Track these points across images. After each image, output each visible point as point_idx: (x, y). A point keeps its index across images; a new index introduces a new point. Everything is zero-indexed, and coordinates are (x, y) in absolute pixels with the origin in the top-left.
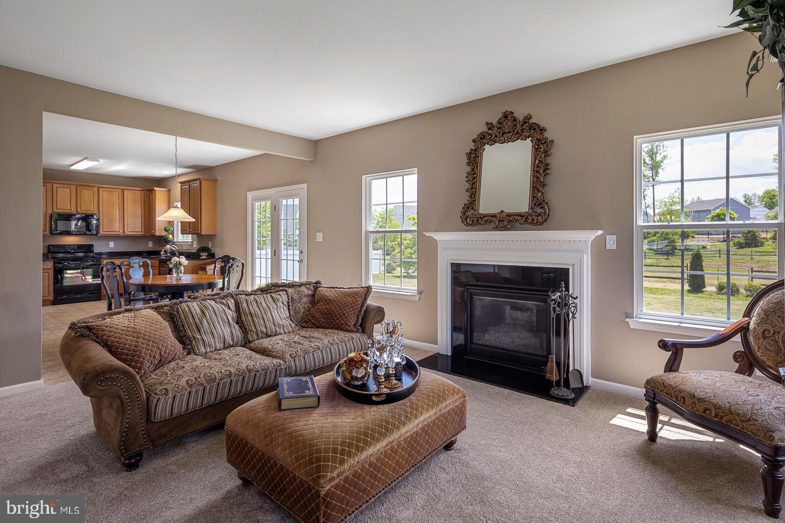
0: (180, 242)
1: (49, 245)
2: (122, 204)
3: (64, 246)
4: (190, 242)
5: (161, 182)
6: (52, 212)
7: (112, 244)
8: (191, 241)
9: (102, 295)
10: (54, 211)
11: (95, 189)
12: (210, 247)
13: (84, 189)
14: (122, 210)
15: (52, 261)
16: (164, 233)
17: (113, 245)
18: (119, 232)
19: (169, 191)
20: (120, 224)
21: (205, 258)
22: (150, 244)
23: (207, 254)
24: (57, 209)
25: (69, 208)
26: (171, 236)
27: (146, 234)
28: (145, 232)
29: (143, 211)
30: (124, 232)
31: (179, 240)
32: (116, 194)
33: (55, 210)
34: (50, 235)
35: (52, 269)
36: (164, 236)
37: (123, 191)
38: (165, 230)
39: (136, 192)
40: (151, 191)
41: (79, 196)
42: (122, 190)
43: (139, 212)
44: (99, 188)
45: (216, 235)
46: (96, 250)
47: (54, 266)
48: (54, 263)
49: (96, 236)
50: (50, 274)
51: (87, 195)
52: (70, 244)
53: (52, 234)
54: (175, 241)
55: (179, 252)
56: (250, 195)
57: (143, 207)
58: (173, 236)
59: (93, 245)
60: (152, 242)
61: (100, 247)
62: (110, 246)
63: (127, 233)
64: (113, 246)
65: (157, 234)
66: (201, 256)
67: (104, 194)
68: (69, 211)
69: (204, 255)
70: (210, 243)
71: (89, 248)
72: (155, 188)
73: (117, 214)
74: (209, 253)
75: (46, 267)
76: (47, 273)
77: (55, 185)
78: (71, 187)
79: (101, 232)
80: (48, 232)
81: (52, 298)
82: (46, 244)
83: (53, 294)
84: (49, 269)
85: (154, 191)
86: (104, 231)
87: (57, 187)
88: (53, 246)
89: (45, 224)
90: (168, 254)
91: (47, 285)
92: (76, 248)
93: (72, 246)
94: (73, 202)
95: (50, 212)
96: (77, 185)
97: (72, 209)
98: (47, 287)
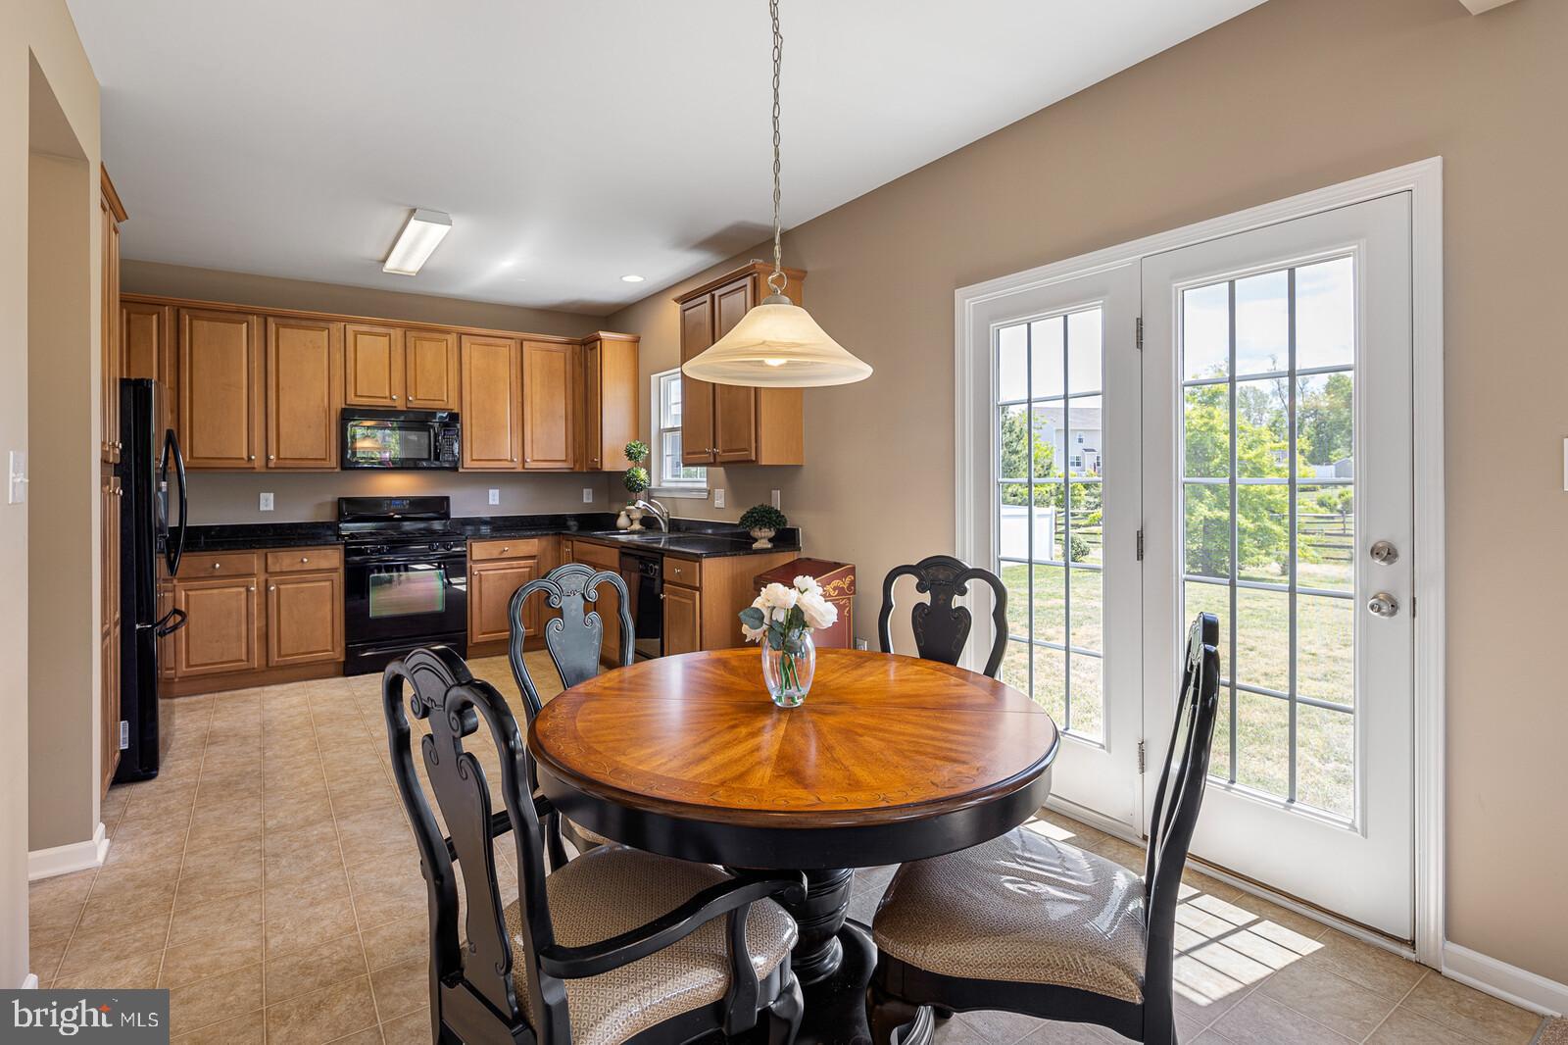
0: (669, 490)
1: (339, 499)
2: (519, 381)
3: (377, 502)
4: (700, 490)
5: (616, 316)
6: (344, 406)
7: (494, 496)
8: (704, 486)
9: (469, 644)
10: (348, 402)
11: (452, 339)
12: (777, 505)
13: (426, 339)
14: (520, 399)
15: (341, 547)
16: (624, 465)
17: (497, 498)
18: (512, 461)
19: (637, 341)
20: (515, 439)
21: (770, 546)
22: (587, 496)
23: (772, 534)
24: (356, 395)
25: (387, 394)
26: (642, 473)
27: (577, 469)
28: (575, 462)
29: (570, 402)
30: (524, 461)
31: (665, 485)
32: (505, 353)
33: (353, 400)
34: (339, 470)
35: (342, 571)
36: (624, 473)
37: (522, 344)
38: (630, 454)
39: (554, 346)
40: (590, 344)
41: (411, 357)
42: (519, 342)
43: (560, 405)
44: (460, 335)
45: (798, 467)
46: (456, 512)
47: (346, 562)
48: (348, 553)
49: (452, 474)
50: (335, 584)
51: (432, 355)
52: (394, 496)
53: (343, 468)
54: (653, 487)
55: (670, 520)
56: (969, 302)
57: (570, 392)
58: (649, 474)
59: (447, 498)
60: (591, 491)
61: (467, 503)
62: (491, 502)
63: (531, 465)
64: (497, 503)
65: (607, 467)
66: (756, 540)
67: (473, 353)
68: (387, 402)
69: (763, 538)
70: (777, 494)
71: (438, 506)
72: (602, 334)
73: (505, 412)
74: (778, 532)
75: (325, 564)
76: (328, 583)
77: (351, 328)
78: (392, 331)
79: (468, 463)
80: (333, 462)
81: (339, 655)
82: (330, 497)
83: (343, 644)
84: (334, 570)
85: (599, 342)
86: (473, 460)
87: (356, 334)
88: (349, 501)
89: (328, 439)
90: (637, 526)
91: (329, 618)
92: (407, 507)
93: (397, 502)
94: (397, 376)
95: (338, 404)
96: (408, 328)
97: (394, 397)
98: (329, 625)
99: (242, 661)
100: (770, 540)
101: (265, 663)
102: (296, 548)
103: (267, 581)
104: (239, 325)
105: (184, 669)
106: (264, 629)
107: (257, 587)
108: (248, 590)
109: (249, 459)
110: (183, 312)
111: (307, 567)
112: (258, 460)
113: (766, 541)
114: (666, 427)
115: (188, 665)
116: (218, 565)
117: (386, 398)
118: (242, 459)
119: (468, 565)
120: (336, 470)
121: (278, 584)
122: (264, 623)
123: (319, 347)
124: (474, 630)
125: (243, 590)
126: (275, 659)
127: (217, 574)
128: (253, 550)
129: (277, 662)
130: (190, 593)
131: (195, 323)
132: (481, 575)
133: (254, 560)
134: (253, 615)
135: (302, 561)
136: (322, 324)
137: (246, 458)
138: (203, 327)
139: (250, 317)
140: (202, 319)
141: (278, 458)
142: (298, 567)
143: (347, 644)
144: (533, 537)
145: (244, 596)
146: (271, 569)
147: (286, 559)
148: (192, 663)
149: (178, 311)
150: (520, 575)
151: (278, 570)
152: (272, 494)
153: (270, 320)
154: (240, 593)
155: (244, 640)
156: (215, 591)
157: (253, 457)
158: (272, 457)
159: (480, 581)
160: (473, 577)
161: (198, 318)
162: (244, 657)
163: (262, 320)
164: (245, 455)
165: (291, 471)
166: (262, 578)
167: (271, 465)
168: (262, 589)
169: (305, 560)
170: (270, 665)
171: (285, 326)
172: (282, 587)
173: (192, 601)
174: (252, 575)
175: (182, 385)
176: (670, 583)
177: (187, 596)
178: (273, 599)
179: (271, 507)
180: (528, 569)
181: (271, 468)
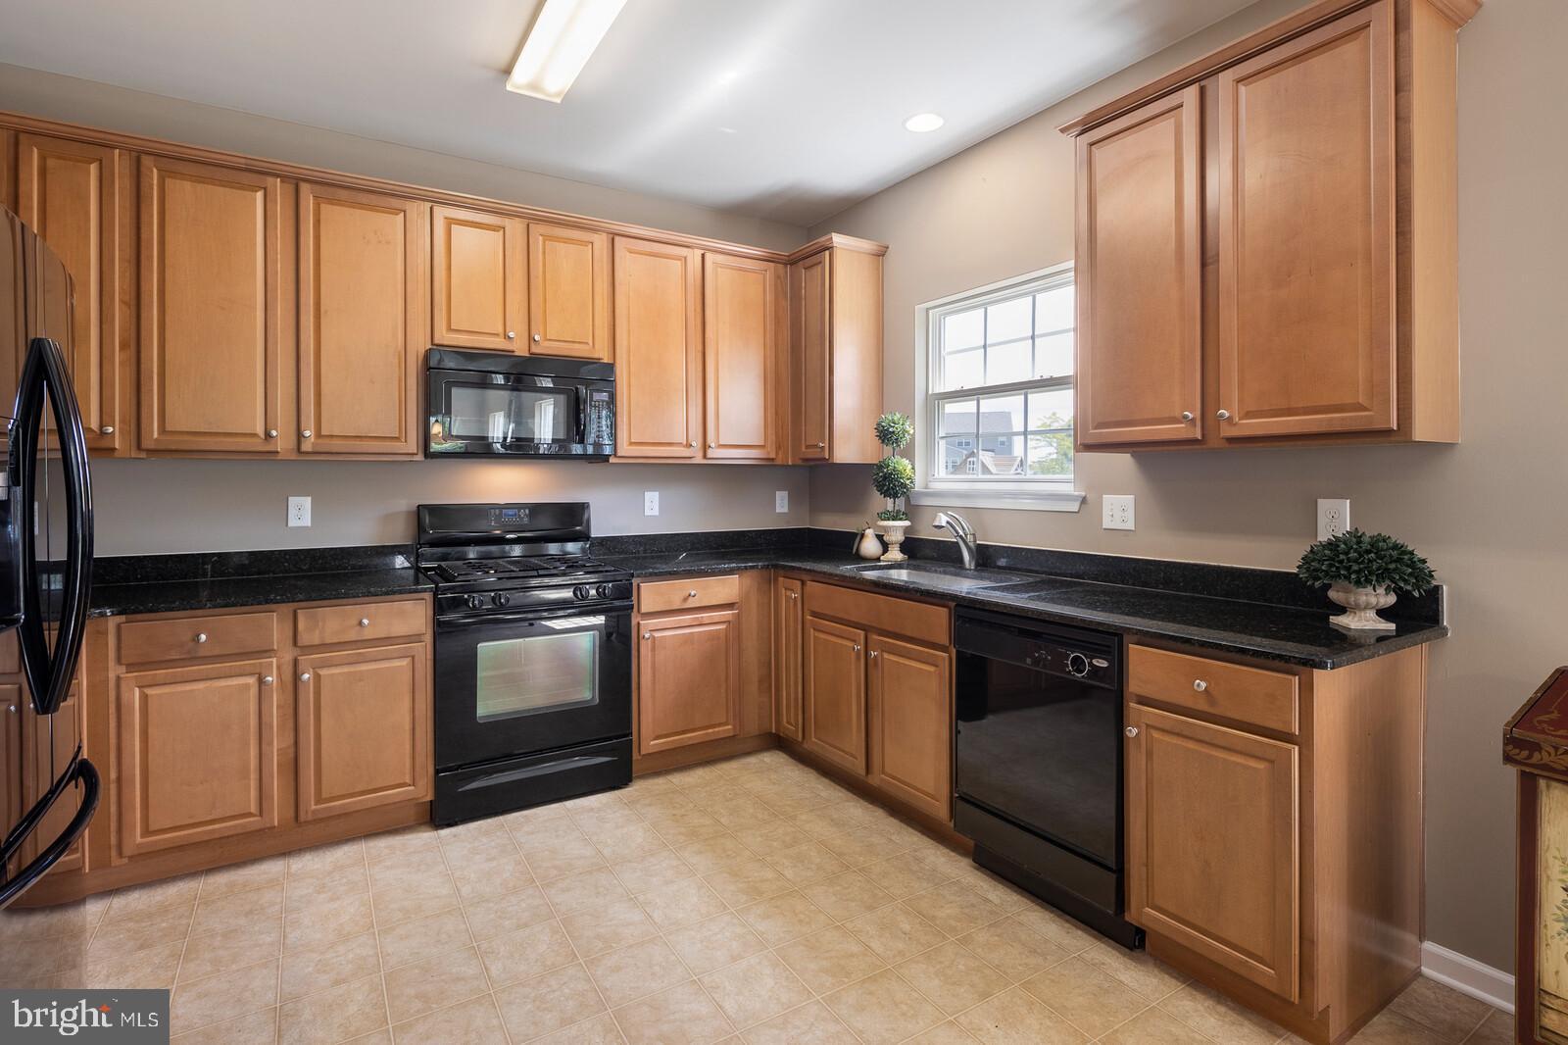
1: (420, 507)
2: (699, 315)
3: (477, 512)
6: (429, 347)
7: (652, 501)
9: (635, 756)
10: (438, 339)
11: (600, 241)
13: (560, 239)
14: (700, 348)
15: (428, 596)
17: (655, 503)
18: (688, 446)
19: (881, 254)
20: (692, 411)
22: (782, 502)
24: (450, 329)
25: (500, 330)
27: (779, 461)
28: (778, 448)
29: (771, 353)
30: (705, 447)
31: (935, 486)
32: (677, 271)
33: (444, 337)
34: (420, 457)
35: (428, 638)
37: (704, 256)
39: (748, 263)
40: (814, 254)
41: (537, 270)
42: (699, 252)
43: (756, 355)
44: (613, 236)
46: (602, 525)
47: (436, 623)
48: (439, 607)
49: (600, 467)
50: (420, 666)
51: (569, 266)
52: (502, 502)
53: (428, 454)
54: (916, 488)
57: (770, 337)
58: (913, 467)
59: (587, 506)
60: (785, 494)
62: (648, 512)
63: (717, 454)
64: (656, 512)
65: (840, 454)
66: (1341, 610)
67: (633, 268)
68: (498, 343)
69: (1364, 607)
71: (569, 519)
72: (837, 239)
73: (679, 363)
74: (1403, 596)
75: (400, 628)
76: (405, 662)
77: (441, 212)
78: (507, 222)
79: (624, 449)
80: (412, 444)
81: (424, 791)
82: (404, 503)
83: (431, 770)
84: (415, 638)
85: (827, 252)
86: (631, 444)
87: (450, 222)
88: (436, 510)
89: (403, 403)
90: (895, 555)
91: (407, 726)
92: (526, 519)
93: (511, 512)
94: (516, 299)
95: (420, 344)
96: (532, 220)
97: (511, 335)
98: (407, 736)
99: (250, 815)
100: (1383, 613)
101: (292, 813)
102: (351, 600)
103: (296, 662)
104: (253, 194)
105: (139, 840)
106: (292, 751)
107: (279, 675)
108: (261, 681)
109: (268, 435)
110: (147, 161)
111: (368, 634)
112: (282, 440)
113: (1372, 614)
114: (937, 391)
115: (147, 832)
116: (203, 637)
117: (497, 335)
118: (255, 435)
119: (634, 622)
120: (416, 458)
121: (316, 667)
122: (291, 741)
123: (388, 243)
124: (643, 731)
125: (252, 680)
126: (311, 806)
127: (202, 653)
128: (267, 607)
129: (314, 812)
130: (149, 691)
131: (168, 181)
132: (654, 637)
133: (272, 624)
134: (272, 727)
135: (360, 623)
136: (395, 203)
137: (263, 436)
138: (185, 193)
139: (270, 180)
140: (183, 176)
141: (318, 435)
142: (352, 635)
143: (437, 772)
144: (731, 572)
145: (254, 691)
146: (305, 638)
147: (330, 621)
148: (152, 828)
149: (138, 161)
150: (712, 636)
151: (317, 642)
152: (309, 499)
153: (305, 188)
154: (247, 687)
155: (253, 776)
156: (201, 686)
157: (274, 433)
158: (307, 433)
159: (653, 649)
160: (643, 642)
161: (174, 174)
162: (253, 809)
163: (290, 188)
164: (260, 430)
165: (341, 458)
166: (288, 656)
167: (306, 446)
168: (288, 676)
169: (366, 621)
170: (302, 817)
171: (332, 201)
172: (323, 672)
173: (152, 706)
174: (268, 652)
175: (144, 297)
176: (1144, 701)
177: (144, 698)
178: (308, 697)
179: (307, 521)
180: (723, 627)
181: (307, 453)
